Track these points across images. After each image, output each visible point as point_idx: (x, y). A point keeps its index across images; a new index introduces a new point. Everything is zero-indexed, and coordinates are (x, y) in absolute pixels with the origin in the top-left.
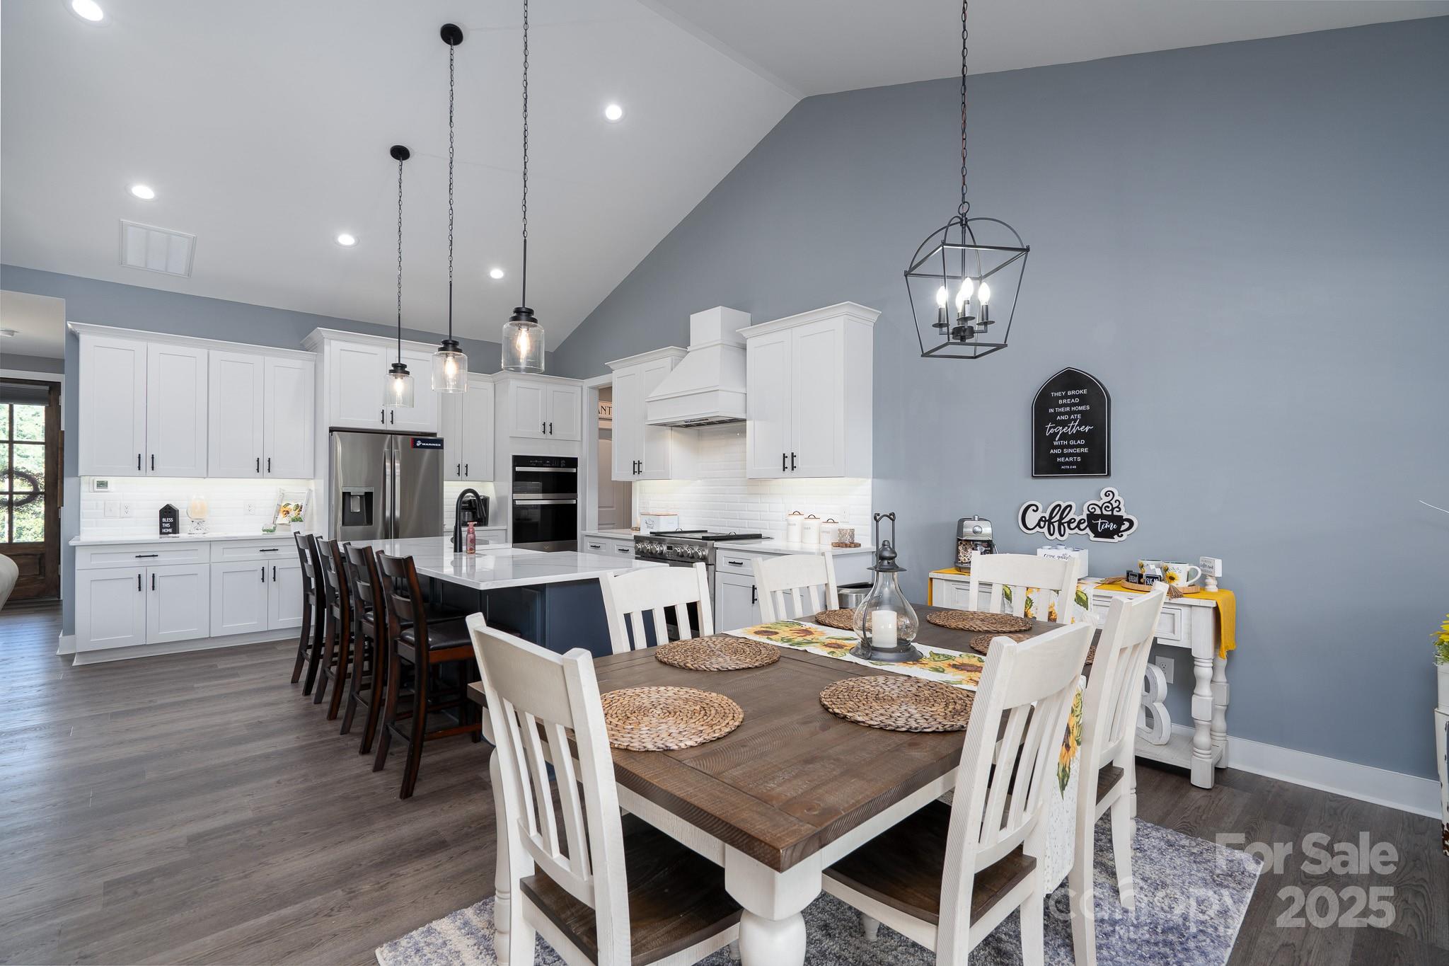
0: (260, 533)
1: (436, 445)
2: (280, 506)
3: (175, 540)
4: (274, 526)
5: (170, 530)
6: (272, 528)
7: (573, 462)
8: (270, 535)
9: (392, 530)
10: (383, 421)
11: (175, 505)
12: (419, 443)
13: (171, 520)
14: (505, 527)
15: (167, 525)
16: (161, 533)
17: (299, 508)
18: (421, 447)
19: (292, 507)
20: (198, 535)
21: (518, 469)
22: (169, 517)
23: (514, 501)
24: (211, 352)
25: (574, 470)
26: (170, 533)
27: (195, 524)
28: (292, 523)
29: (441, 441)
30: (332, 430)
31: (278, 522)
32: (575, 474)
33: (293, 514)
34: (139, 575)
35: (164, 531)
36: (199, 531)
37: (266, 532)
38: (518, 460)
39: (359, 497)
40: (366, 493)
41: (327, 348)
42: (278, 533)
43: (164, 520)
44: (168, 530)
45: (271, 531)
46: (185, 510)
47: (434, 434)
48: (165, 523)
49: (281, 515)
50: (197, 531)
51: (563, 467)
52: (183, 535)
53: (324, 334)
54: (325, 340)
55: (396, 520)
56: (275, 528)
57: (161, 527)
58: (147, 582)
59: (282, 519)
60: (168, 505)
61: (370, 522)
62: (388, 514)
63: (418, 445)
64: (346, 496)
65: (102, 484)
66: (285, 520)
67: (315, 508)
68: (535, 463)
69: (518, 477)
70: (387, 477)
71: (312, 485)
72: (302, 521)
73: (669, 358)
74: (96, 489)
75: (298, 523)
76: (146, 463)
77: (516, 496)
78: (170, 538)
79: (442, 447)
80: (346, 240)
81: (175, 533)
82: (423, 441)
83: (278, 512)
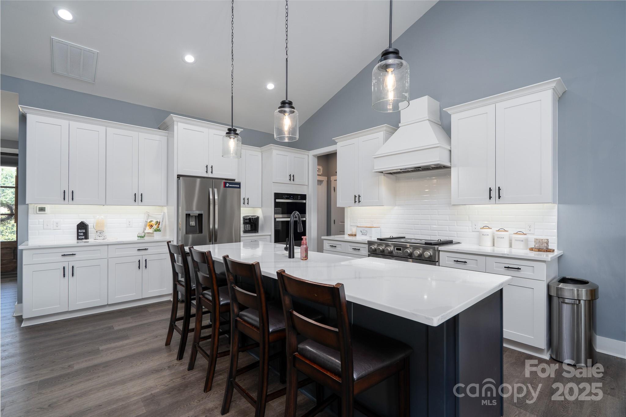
0: (135, 239)
1: (237, 186)
2: (147, 222)
3: (86, 244)
4: (144, 234)
5: (83, 237)
6: (143, 235)
7: (304, 197)
8: (142, 240)
9: (214, 238)
10: (207, 172)
11: (86, 222)
12: (227, 185)
13: (84, 231)
14: (270, 234)
15: (82, 234)
16: (78, 239)
17: (158, 223)
18: (229, 187)
19: (154, 223)
20: (100, 241)
21: (277, 200)
22: (83, 229)
23: (275, 219)
24: (108, 128)
25: (304, 201)
26: (84, 239)
27: (98, 233)
28: (155, 232)
29: (239, 184)
30: (179, 176)
31: (146, 231)
32: (305, 204)
33: (155, 227)
34: (64, 267)
35: (80, 237)
36: (101, 238)
37: (139, 238)
38: (277, 196)
39: (194, 216)
40: (199, 214)
41: (175, 127)
42: (147, 239)
43: (80, 231)
44: (82, 237)
45: (143, 237)
46: (93, 225)
47: (234, 180)
48: (80, 233)
49: (148, 228)
50: (99, 238)
51: (299, 200)
52: (91, 240)
53: (174, 119)
54: (175, 122)
55: (215, 230)
56: (145, 236)
57: (78, 236)
58: (68, 272)
59: (148, 230)
60: (82, 222)
61: (201, 231)
62: (211, 227)
63: (227, 186)
64: (188, 216)
65: (42, 209)
66: (151, 231)
67: (167, 223)
68: (285, 197)
69: (277, 205)
70: (211, 205)
71: (165, 209)
72: (160, 231)
73: (383, 132)
74: (38, 212)
75: (158, 232)
76: (68, 196)
77: (277, 216)
78: (83, 243)
79: (240, 187)
80: (190, 58)
81: (87, 239)
82: (230, 183)
83: (146, 226)
